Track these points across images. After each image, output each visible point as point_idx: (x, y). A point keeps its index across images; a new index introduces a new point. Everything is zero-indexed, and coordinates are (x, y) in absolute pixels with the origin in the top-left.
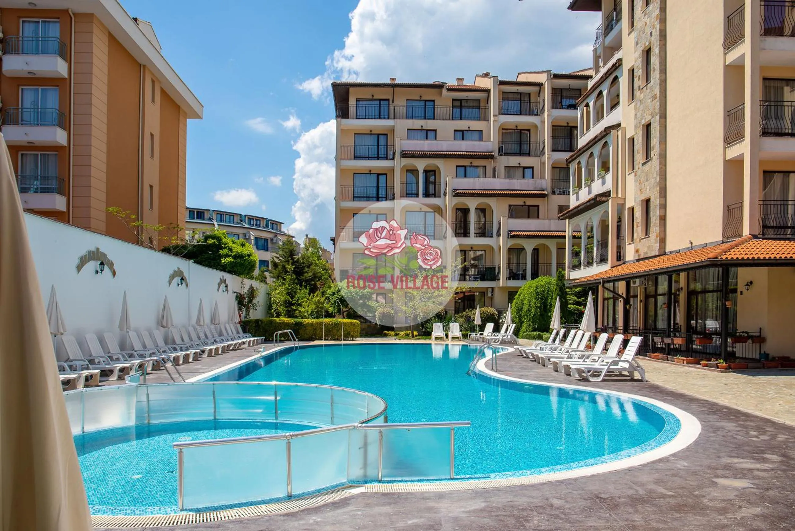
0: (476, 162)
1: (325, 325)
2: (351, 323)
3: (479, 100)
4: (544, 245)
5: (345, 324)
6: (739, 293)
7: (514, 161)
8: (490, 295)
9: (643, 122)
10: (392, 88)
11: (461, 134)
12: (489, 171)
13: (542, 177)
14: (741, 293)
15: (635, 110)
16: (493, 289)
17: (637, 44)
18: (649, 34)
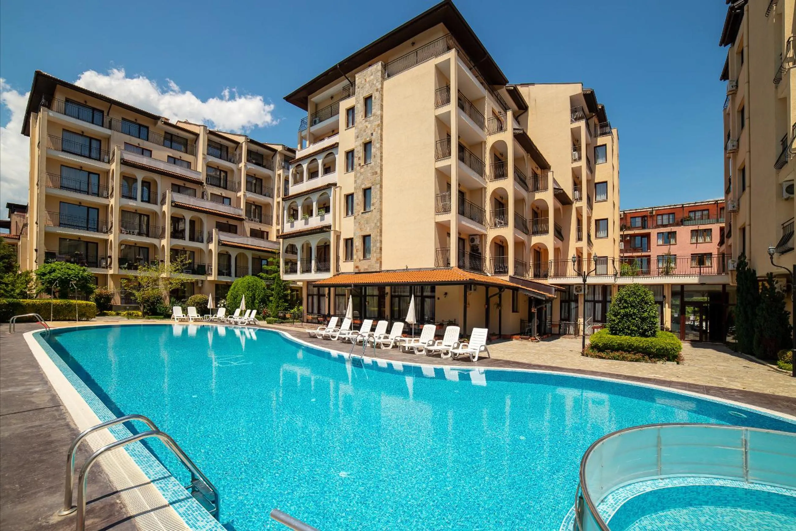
0: (188, 185)
1: (54, 305)
2: (87, 304)
3: (187, 140)
4: (243, 254)
5: (80, 305)
6: (436, 299)
7: (217, 191)
8: (200, 285)
9: (363, 187)
10: (110, 104)
11: (173, 160)
12: (199, 193)
13: (238, 206)
14: (439, 299)
15: (355, 177)
16: (202, 281)
17: (358, 137)
18: (370, 133)
